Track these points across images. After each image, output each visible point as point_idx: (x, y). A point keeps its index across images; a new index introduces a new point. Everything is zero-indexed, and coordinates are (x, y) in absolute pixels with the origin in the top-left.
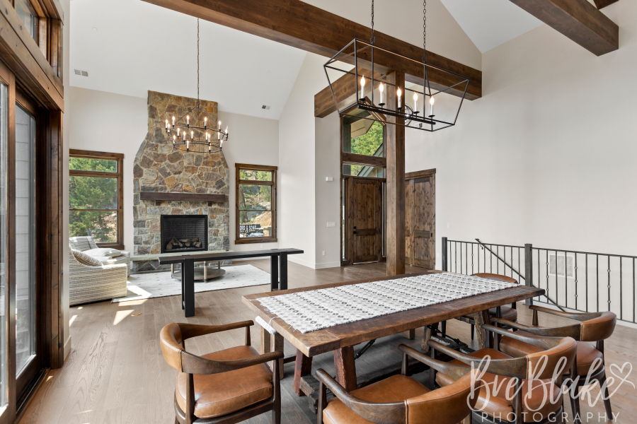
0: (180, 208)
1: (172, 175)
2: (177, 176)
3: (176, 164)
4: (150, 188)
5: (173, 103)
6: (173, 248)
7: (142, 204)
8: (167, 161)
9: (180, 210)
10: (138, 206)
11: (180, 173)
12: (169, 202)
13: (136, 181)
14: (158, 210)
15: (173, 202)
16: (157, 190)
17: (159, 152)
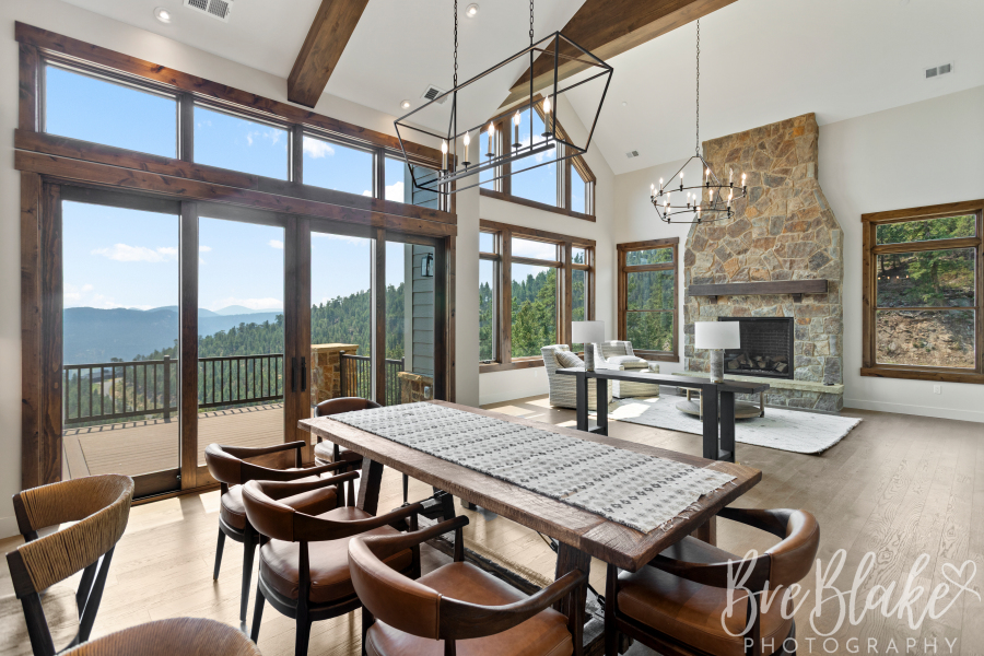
0: (745, 306)
1: (735, 256)
2: (741, 257)
3: (738, 239)
4: (704, 280)
5: (736, 146)
6: (740, 368)
7: (694, 302)
8: (727, 237)
9: (745, 310)
10: (689, 305)
11: (745, 251)
12: (730, 298)
13: (687, 271)
14: (714, 310)
15: (735, 298)
16: (713, 281)
17: (717, 224)
